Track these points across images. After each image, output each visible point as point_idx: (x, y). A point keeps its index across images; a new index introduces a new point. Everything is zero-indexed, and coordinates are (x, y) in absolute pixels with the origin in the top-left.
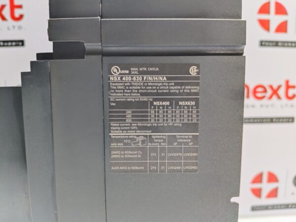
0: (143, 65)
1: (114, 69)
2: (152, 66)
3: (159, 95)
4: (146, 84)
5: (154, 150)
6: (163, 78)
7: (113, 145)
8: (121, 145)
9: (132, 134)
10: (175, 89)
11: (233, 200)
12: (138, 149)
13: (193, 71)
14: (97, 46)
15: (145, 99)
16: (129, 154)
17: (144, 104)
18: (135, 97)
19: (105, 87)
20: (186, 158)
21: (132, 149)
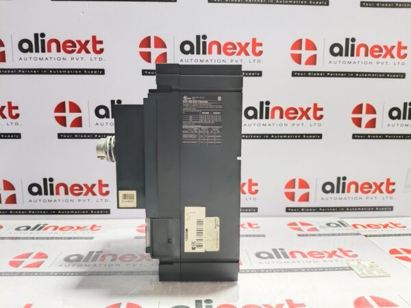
0: (197, 96)
1: (185, 97)
2: (202, 96)
3: (204, 109)
4: (199, 104)
5: (202, 134)
6: (206, 102)
7: (184, 132)
8: (187, 132)
9: (192, 127)
10: (211, 107)
11: (238, 158)
12: (196, 133)
13: (219, 98)
14: (177, 87)
15: (198, 111)
16: (191, 136)
17: (197, 113)
18: (194, 110)
19: (181, 105)
20: (216, 138)
21: (192, 134)
